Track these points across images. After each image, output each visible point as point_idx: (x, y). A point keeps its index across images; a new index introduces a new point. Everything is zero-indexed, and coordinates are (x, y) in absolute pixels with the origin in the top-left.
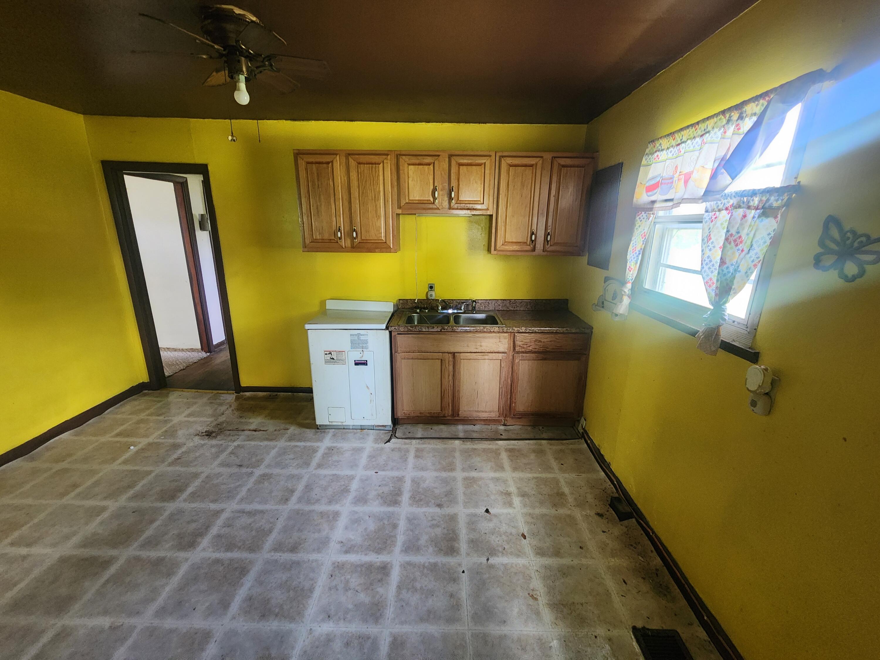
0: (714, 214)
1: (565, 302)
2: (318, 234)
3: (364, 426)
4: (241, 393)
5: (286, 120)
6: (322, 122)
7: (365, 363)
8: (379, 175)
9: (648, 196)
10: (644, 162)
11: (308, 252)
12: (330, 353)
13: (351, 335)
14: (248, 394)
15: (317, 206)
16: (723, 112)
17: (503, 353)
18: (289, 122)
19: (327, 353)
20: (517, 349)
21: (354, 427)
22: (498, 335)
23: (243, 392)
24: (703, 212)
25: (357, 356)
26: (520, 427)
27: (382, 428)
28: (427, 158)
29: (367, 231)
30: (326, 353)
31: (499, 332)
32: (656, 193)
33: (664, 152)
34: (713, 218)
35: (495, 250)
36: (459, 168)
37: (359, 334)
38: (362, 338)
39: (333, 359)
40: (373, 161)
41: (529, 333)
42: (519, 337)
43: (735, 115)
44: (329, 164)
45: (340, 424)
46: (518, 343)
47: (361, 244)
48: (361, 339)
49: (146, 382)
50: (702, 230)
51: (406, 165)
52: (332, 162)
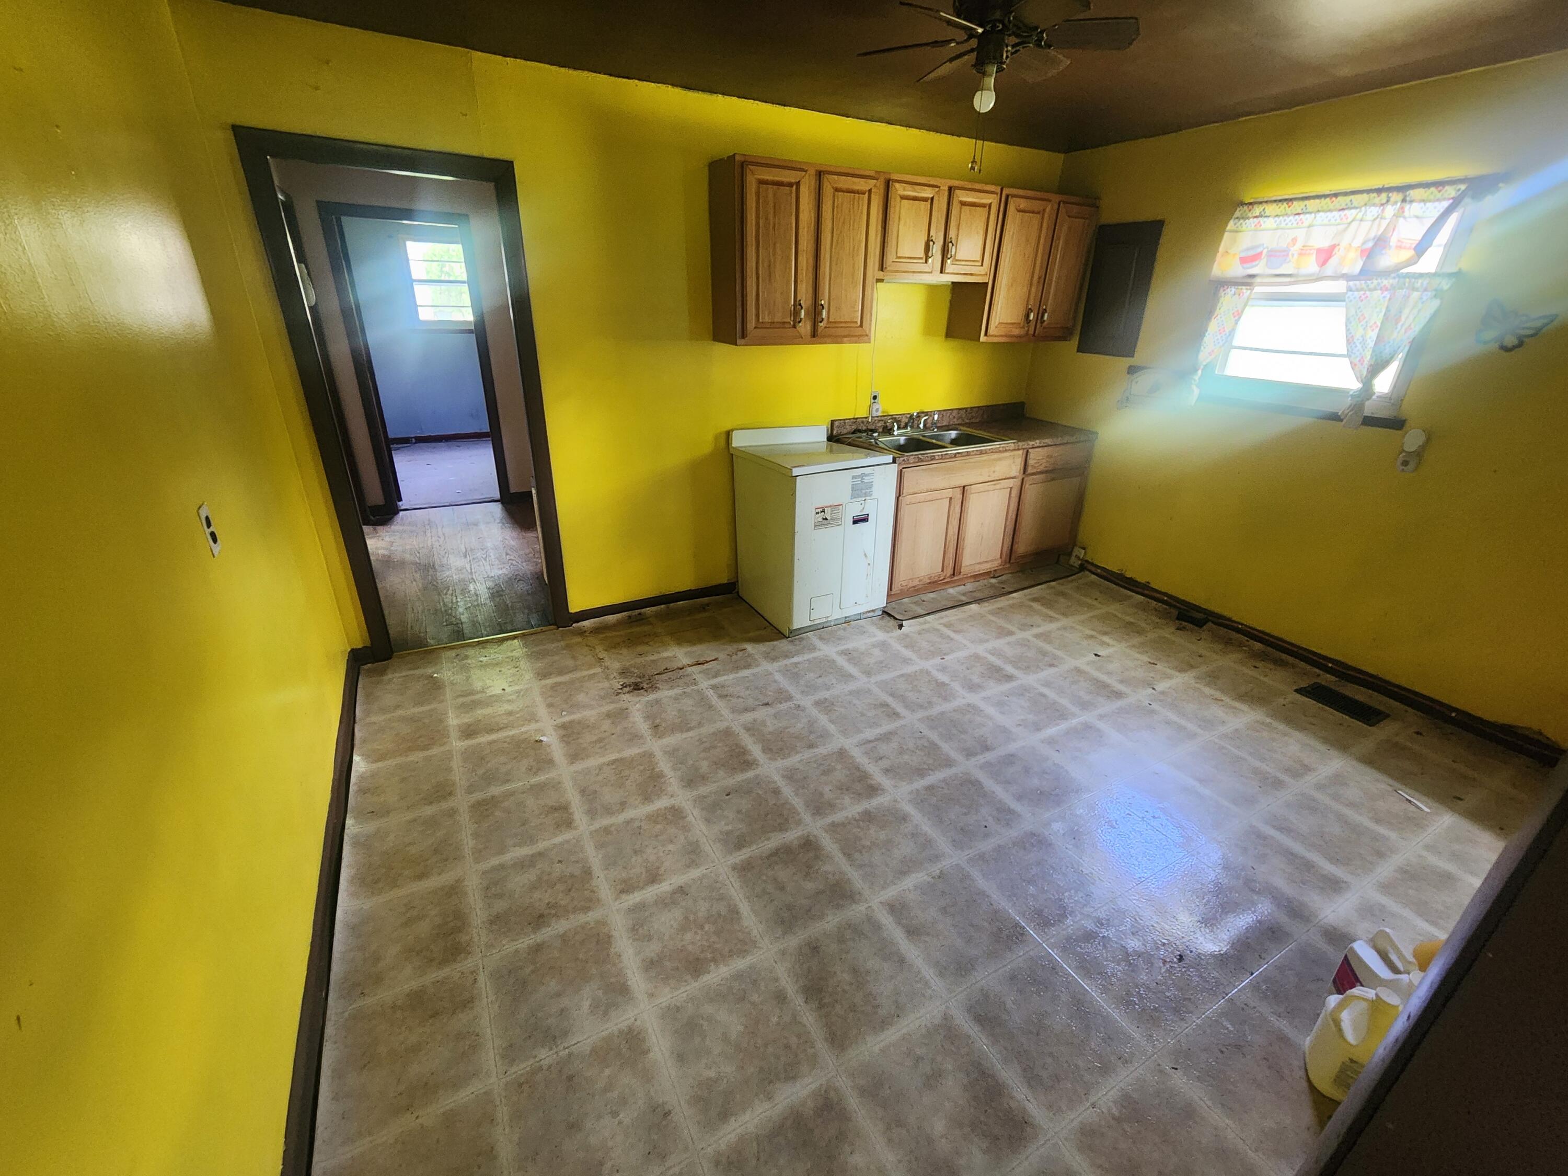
0: (1364, 294)
1: (1021, 405)
2: (766, 313)
3: (848, 617)
4: (574, 625)
5: (674, 85)
6: (735, 99)
7: (865, 519)
8: (862, 213)
9: (1244, 268)
10: (1231, 225)
11: (746, 345)
12: (823, 511)
13: (854, 477)
14: (586, 623)
15: (770, 261)
16: (1379, 191)
17: (1013, 478)
18: (678, 90)
19: (819, 510)
20: (1030, 470)
21: (836, 623)
22: (1012, 453)
23: (578, 622)
24: (1345, 291)
25: (856, 509)
26: (1010, 575)
27: (871, 614)
28: (925, 190)
29: (838, 308)
30: (817, 511)
31: (1015, 450)
32: (1257, 265)
33: (1271, 219)
34: (1363, 297)
35: (986, 334)
36: (961, 208)
37: (864, 475)
38: (867, 479)
39: (826, 519)
40: (856, 188)
41: (1042, 447)
42: (1033, 454)
43: (1396, 197)
44: (792, 187)
45: (824, 620)
46: (1031, 462)
47: (827, 329)
48: (865, 481)
49: (360, 647)
50: (1345, 309)
51: (898, 198)
52: (798, 184)
